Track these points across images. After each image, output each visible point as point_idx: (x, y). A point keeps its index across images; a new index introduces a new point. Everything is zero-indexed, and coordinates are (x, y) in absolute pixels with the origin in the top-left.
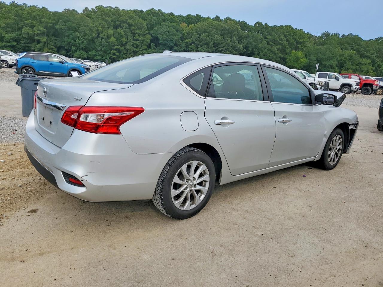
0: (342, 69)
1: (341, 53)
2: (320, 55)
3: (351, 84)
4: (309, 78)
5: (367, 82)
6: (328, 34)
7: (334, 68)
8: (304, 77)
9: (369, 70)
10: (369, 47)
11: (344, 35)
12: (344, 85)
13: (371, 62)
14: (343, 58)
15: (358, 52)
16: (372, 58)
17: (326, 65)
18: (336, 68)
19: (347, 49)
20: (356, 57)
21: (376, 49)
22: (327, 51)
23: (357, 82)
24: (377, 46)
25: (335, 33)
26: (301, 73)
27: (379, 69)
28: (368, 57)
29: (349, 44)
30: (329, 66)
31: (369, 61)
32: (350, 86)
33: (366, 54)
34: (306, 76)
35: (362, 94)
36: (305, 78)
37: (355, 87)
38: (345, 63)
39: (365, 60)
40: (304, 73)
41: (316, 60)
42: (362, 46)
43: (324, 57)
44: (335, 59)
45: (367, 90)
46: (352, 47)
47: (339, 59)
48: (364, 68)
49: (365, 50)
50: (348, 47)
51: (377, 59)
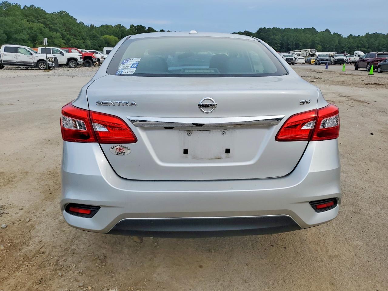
0: (35, 42)
1: (29, 26)
2: (7, 27)
3: (76, 58)
4: (37, 55)
5: (87, 55)
6: (8, 4)
7: (27, 42)
8: (29, 53)
9: (62, 44)
10: (55, 20)
11: (26, 6)
12: (69, 60)
13: (60, 35)
14: (33, 31)
15: (46, 25)
16: (61, 31)
17: (17, 38)
18: (29, 42)
19: (34, 22)
20: (46, 31)
21: (61, 23)
22: (13, 23)
23: (81, 56)
24: (62, 20)
25: (15, 4)
26: (25, 49)
27: (69, 42)
28: (57, 31)
29: (34, 16)
30: (21, 40)
31: (59, 35)
32: (75, 60)
33: (54, 27)
34: (32, 52)
35: (86, 67)
36: (31, 54)
37: (80, 60)
38: (37, 36)
39: (55, 33)
40: (28, 48)
41: (4, 33)
42: (47, 19)
43: (11, 30)
44: (25, 32)
45: (89, 62)
46: (38, 19)
47: (29, 32)
48: (56, 42)
49: (52, 24)
50: (34, 19)
51: (65, 33)
